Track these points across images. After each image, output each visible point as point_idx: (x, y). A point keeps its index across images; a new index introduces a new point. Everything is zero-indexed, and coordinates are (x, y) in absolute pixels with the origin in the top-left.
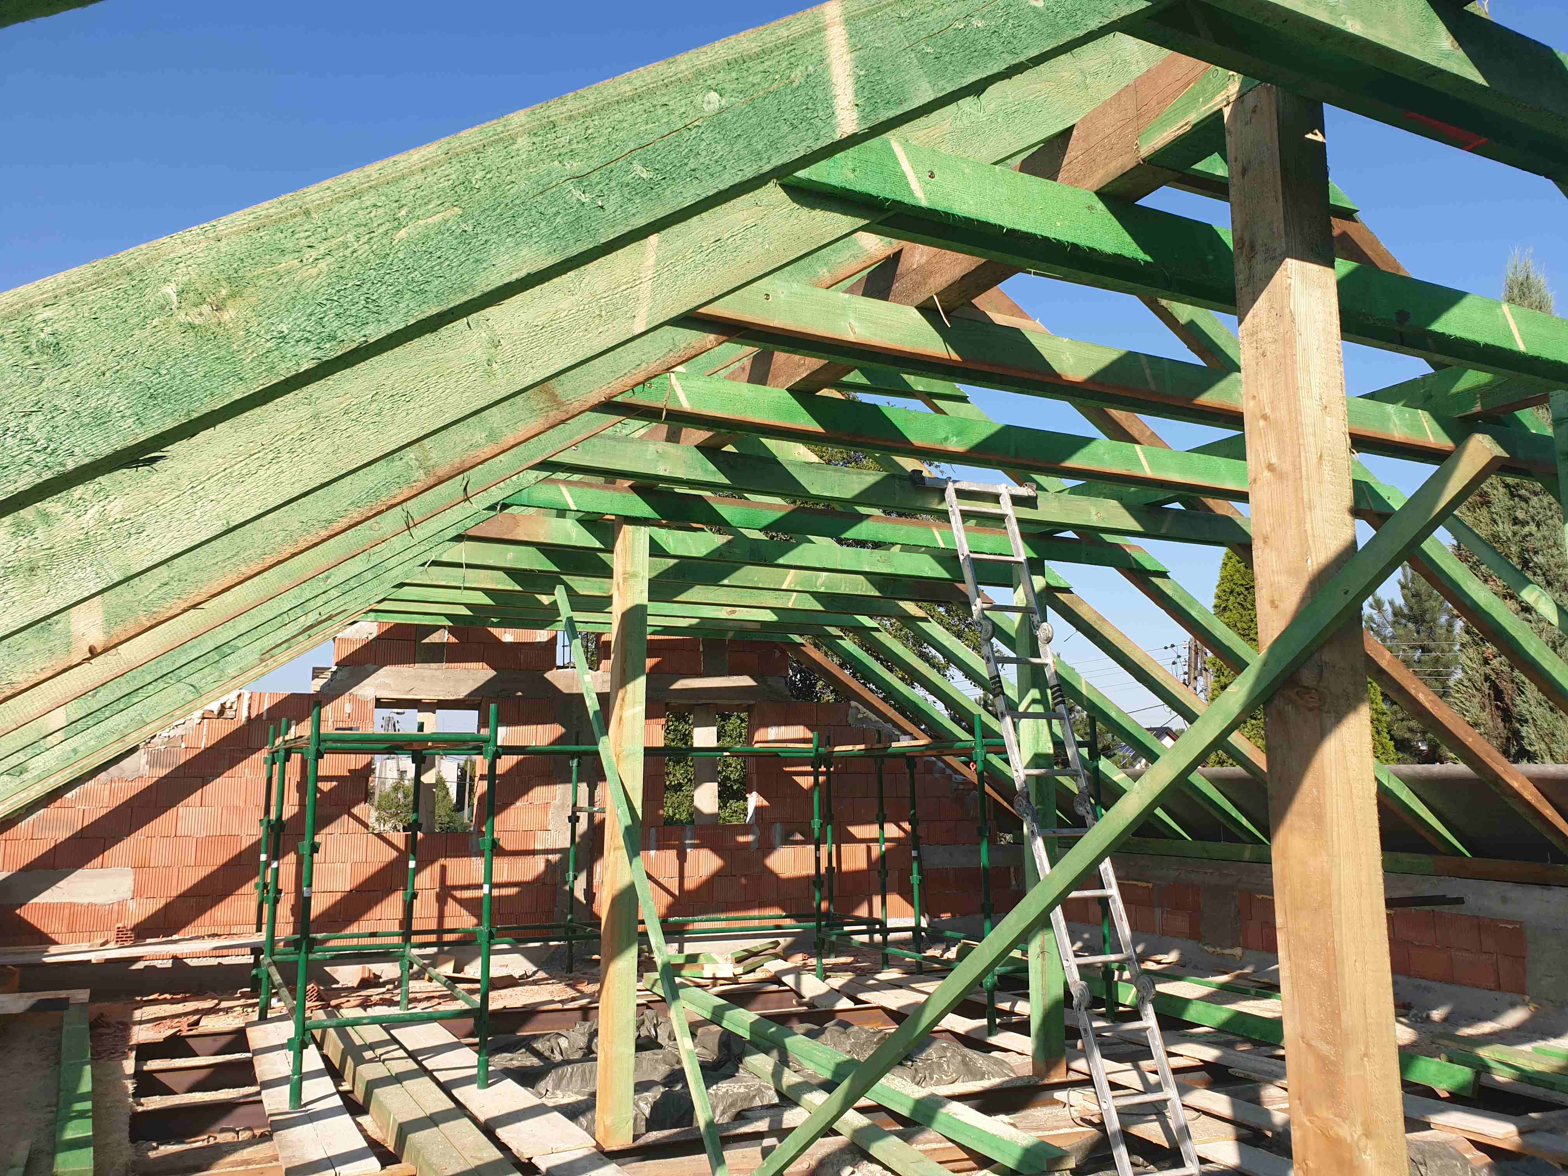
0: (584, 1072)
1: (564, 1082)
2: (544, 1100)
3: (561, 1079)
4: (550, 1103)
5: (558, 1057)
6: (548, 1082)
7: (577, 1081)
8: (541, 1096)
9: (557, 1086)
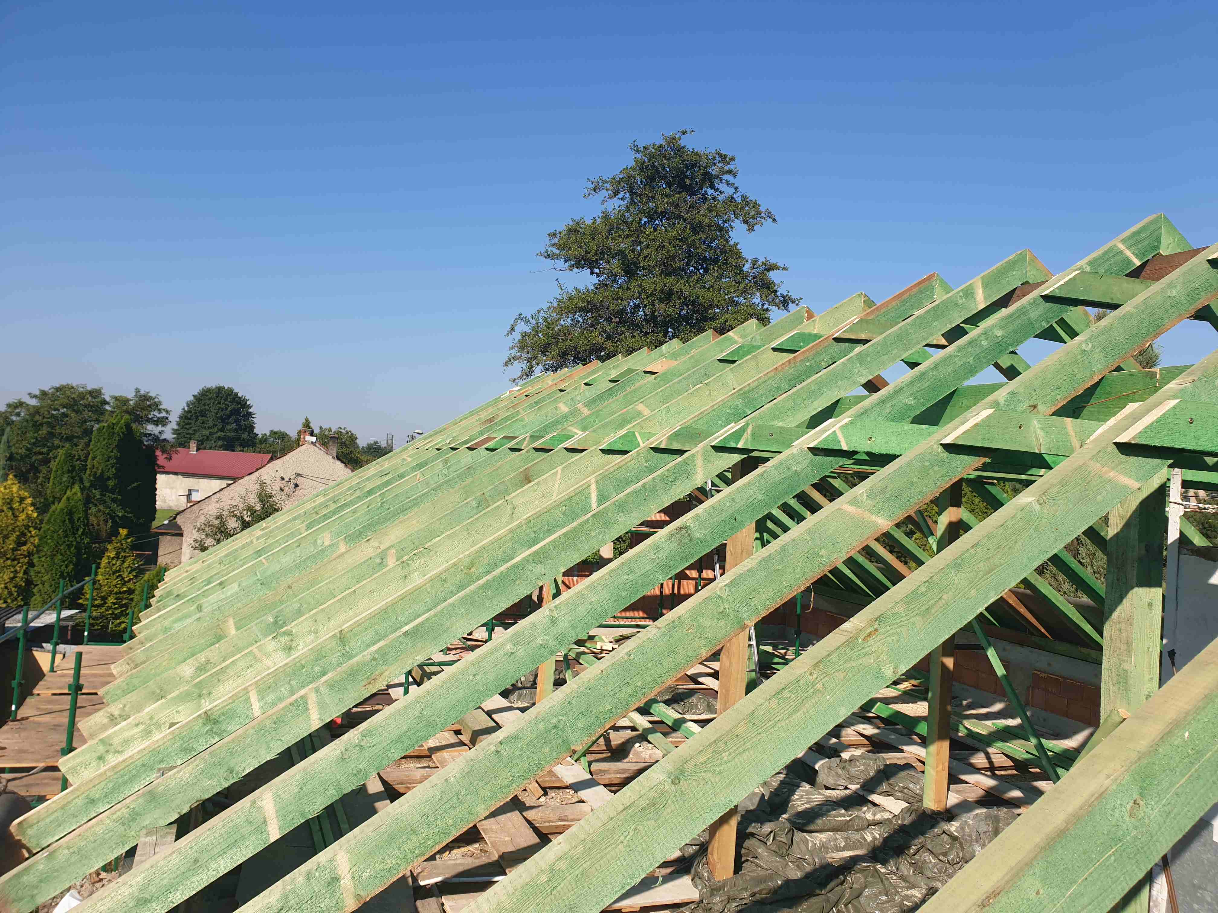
0: (531, 694)
1: (522, 697)
2: (513, 705)
3: (521, 696)
4: (515, 706)
5: (520, 685)
6: (514, 697)
7: (528, 698)
8: (511, 703)
9: (518, 699)
